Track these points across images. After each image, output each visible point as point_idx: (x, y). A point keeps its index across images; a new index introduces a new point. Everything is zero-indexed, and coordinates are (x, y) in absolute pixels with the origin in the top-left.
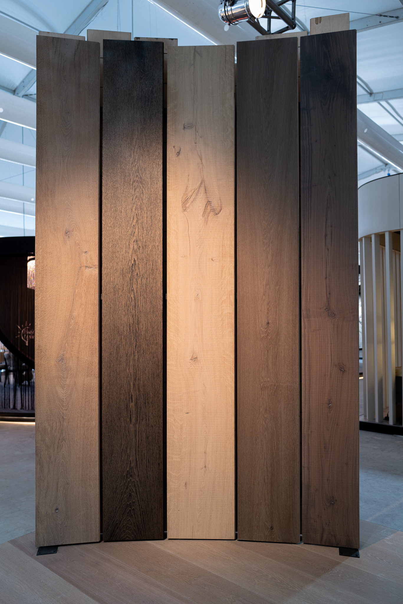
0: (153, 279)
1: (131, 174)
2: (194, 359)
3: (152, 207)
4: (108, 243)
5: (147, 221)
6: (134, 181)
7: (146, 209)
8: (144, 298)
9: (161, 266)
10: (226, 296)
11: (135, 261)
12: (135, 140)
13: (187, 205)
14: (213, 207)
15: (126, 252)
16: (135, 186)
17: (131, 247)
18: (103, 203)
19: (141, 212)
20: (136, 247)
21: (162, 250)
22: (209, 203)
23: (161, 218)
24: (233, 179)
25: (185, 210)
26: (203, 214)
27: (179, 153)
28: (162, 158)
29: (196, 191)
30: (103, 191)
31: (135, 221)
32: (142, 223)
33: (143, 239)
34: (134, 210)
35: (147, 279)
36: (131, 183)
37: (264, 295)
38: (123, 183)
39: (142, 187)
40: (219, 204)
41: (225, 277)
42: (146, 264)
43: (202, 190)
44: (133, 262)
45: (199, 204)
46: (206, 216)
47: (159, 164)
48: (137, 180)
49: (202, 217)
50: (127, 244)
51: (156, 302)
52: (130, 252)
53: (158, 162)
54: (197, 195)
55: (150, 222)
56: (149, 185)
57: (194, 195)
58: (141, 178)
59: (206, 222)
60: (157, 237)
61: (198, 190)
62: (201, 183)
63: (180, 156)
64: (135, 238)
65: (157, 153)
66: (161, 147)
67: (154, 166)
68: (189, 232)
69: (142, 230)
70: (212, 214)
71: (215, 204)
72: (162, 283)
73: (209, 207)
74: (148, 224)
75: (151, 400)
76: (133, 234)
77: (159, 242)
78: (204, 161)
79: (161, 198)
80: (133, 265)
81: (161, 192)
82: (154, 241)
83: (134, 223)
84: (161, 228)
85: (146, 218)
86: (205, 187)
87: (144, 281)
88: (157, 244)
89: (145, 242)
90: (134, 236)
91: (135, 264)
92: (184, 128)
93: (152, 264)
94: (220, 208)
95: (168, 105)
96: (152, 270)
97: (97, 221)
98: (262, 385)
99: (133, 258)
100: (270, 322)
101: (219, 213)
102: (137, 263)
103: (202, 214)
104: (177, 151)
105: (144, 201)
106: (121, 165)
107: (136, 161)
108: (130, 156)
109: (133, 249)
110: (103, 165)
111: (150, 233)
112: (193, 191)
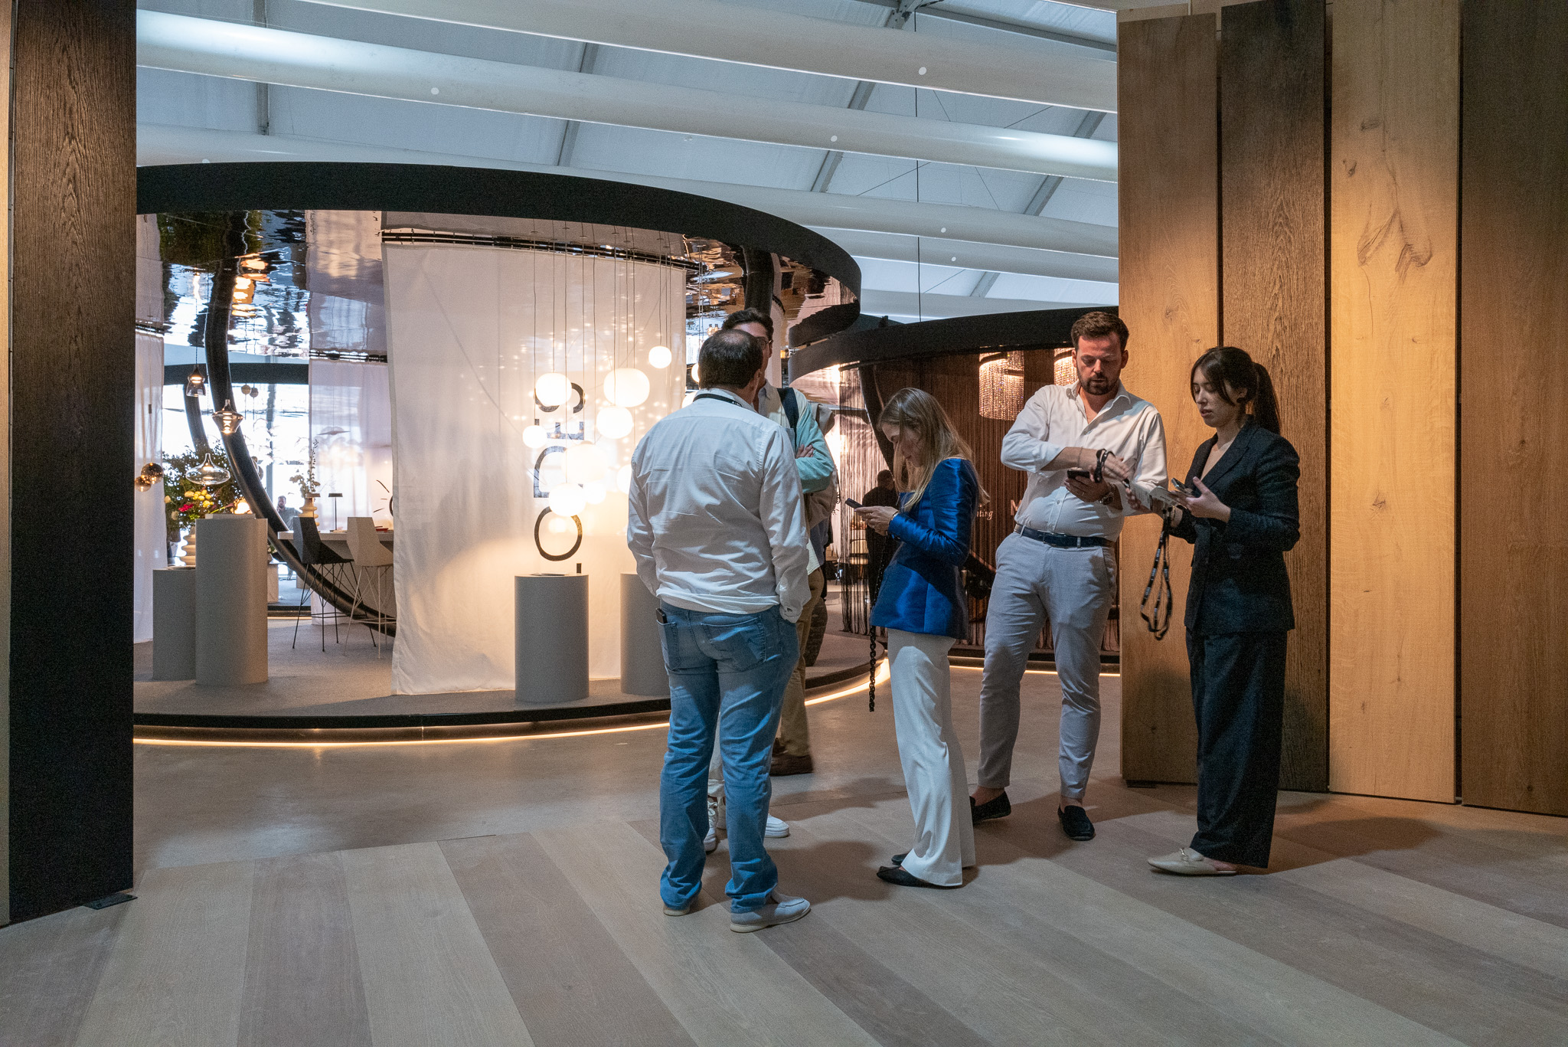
0: (1309, 377)
1: (1270, 215)
2: (1380, 504)
3: (1306, 262)
4: (1233, 325)
5: (1298, 285)
6: (1276, 224)
7: (1295, 267)
8: (1294, 408)
9: (1323, 356)
10: (1440, 400)
11: (1277, 350)
12: (1276, 159)
13: (1368, 255)
14: (1416, 253)
15: (1263, 336)
16: (1276, 232)
17: (1272, 328)
18: (1224, 263)
19: (1288, 272)
20: (1279, 328)
21: (1324, 330)
22: (1407, 247)
23: (1323, 279)
24: (1454, 204)
25: (1363, 263)
26: (1397, 266)
27: (1352, 171)
28: (1323, 182)
29: (1384, 231)
30: (1224, 244)
31: (1277, 287)
32: (1289, 290)
33: (1291, 314)
34: (1275, 269)
35: (1298, 377)
36: (1270, 227)
37: (1514, 394)
38: (1256, 228)
39: (1288, 233)
40: (1428, 247)
41: (1438, 368)
42: (1297, 354)
43: (1396, 227)
44: (1274, 352)
45: (1391, 249)
46: (1402, 269)
47: (1317, 192)
48: (1281, 223)
49: (1394, 272)
50: (1265, 324)
51: (1314, 414)
52: (1270, 339)
53: (1317, 189)
54: (1385, 236)
55: (1302, 287)
56: (1301, 228)
57: (1381, 236)
58: (1287, 218)
59: (1403, 278)
60: (1315, 310)
61: (1389, 229)
62: (1394, 216)
63: (1356, 176)
64: (1277, 314)
65: (1314, 176)
66: (1320, 163)
67: (1309, 196)
68: (1372, 299)
69: (1289, 301)
70: (1413, 265)
71: (1419, 248)
72: (1324, 383)
73: (1407, 255)
74: (1299, 290)
75: (1305, 569)
76: (1273, 308)
77: (1320, 317)
78: (1399, 178)
79: (1322, 247)
80: (1274, 356)
81: (1322, 237)
82: (1310, 316)
83: (1276, 290)
84: (1322, 295)
85: (1295, 281)
86: (1401, 222)
87: (1293, 381)
88: (1316, 320)
89: (1295, 319)
90: (1275, 310)
91: (1278, 355)
92: (1363, 128)
93: (1306, 353)
94: (1429, 254)
95: (1333, 95)
96: (1307, 363)
97: (1216, 292)
98: (1510, 546)
99: (1274, 346)
100: (1526, 439)
101: (1426, 263)
102: (1281, 352)
103: (1394, 265)
104: (1350, 167)
105: (1293, 255)
106: (1252, 201)
107: (1279, 191)
108: (1269, 184)
109: (1275, 331)
110: (1224, 204)
111: (1303, 304)
112: (1379, 230)
